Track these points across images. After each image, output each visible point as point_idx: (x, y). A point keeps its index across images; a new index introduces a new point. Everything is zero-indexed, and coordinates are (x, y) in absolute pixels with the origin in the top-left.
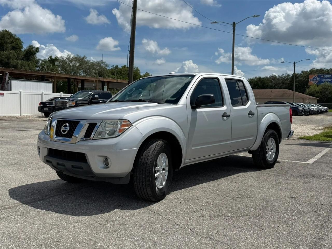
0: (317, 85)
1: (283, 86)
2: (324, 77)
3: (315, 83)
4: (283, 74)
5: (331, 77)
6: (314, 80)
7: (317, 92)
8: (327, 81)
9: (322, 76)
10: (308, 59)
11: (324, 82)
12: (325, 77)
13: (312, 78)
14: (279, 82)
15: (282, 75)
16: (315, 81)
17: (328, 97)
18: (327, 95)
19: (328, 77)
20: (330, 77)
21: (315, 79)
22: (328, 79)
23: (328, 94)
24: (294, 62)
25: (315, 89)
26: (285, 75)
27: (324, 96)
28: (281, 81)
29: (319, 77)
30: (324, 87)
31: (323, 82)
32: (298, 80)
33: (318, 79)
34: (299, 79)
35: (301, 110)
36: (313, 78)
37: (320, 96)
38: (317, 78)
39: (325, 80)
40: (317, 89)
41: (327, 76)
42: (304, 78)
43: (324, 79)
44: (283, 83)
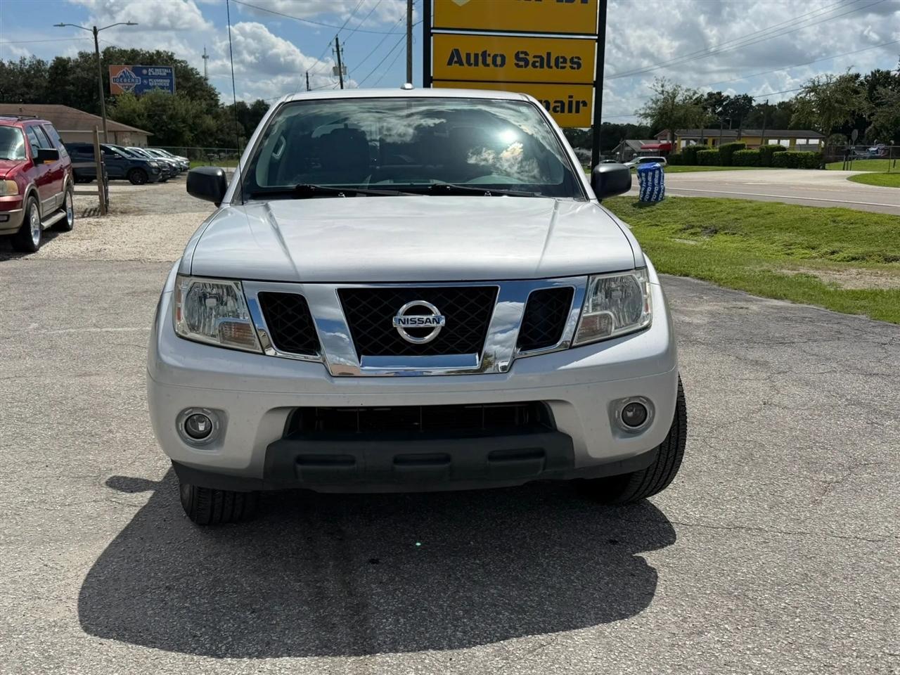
0: (136, 96)
1: (27, 94)
2: (150, 74)
3: (130, 90)
4: (25, 59)
5: (167, 73)
6: (125, 80)
7: (138, 116)
8: (159, 86)
9: (145, 72)
10: (131, 22)
11: (154, 87)
12: (154, 74)
13: (118, 75)
14: (16, 82)
15: (21, 61)
16: (127, 84)
17: (168, 128)
18: (166, 122)
19: (161, 74)
20: (165, 74)
21: (127, 78)
22: (162, 81)
23: (166, 120)
24: (95, 28)
25: (132, 107)
26: (30, 62)
27: (158, 127)
28: (21, 80)
29: (137, 72)
30: (155, 101)
31: (148, 87)
32: (73, 78)
33: (135, 79)
34: (75, 75)
35: (155, 168)
36: (121, 76)
37: (148, 125)
38: (131, 76)
39: (152, 82)
40: (139, 105)
41: (158, 72)
42: (90, 74)
43: (150, 80)
44: (29, 86)
